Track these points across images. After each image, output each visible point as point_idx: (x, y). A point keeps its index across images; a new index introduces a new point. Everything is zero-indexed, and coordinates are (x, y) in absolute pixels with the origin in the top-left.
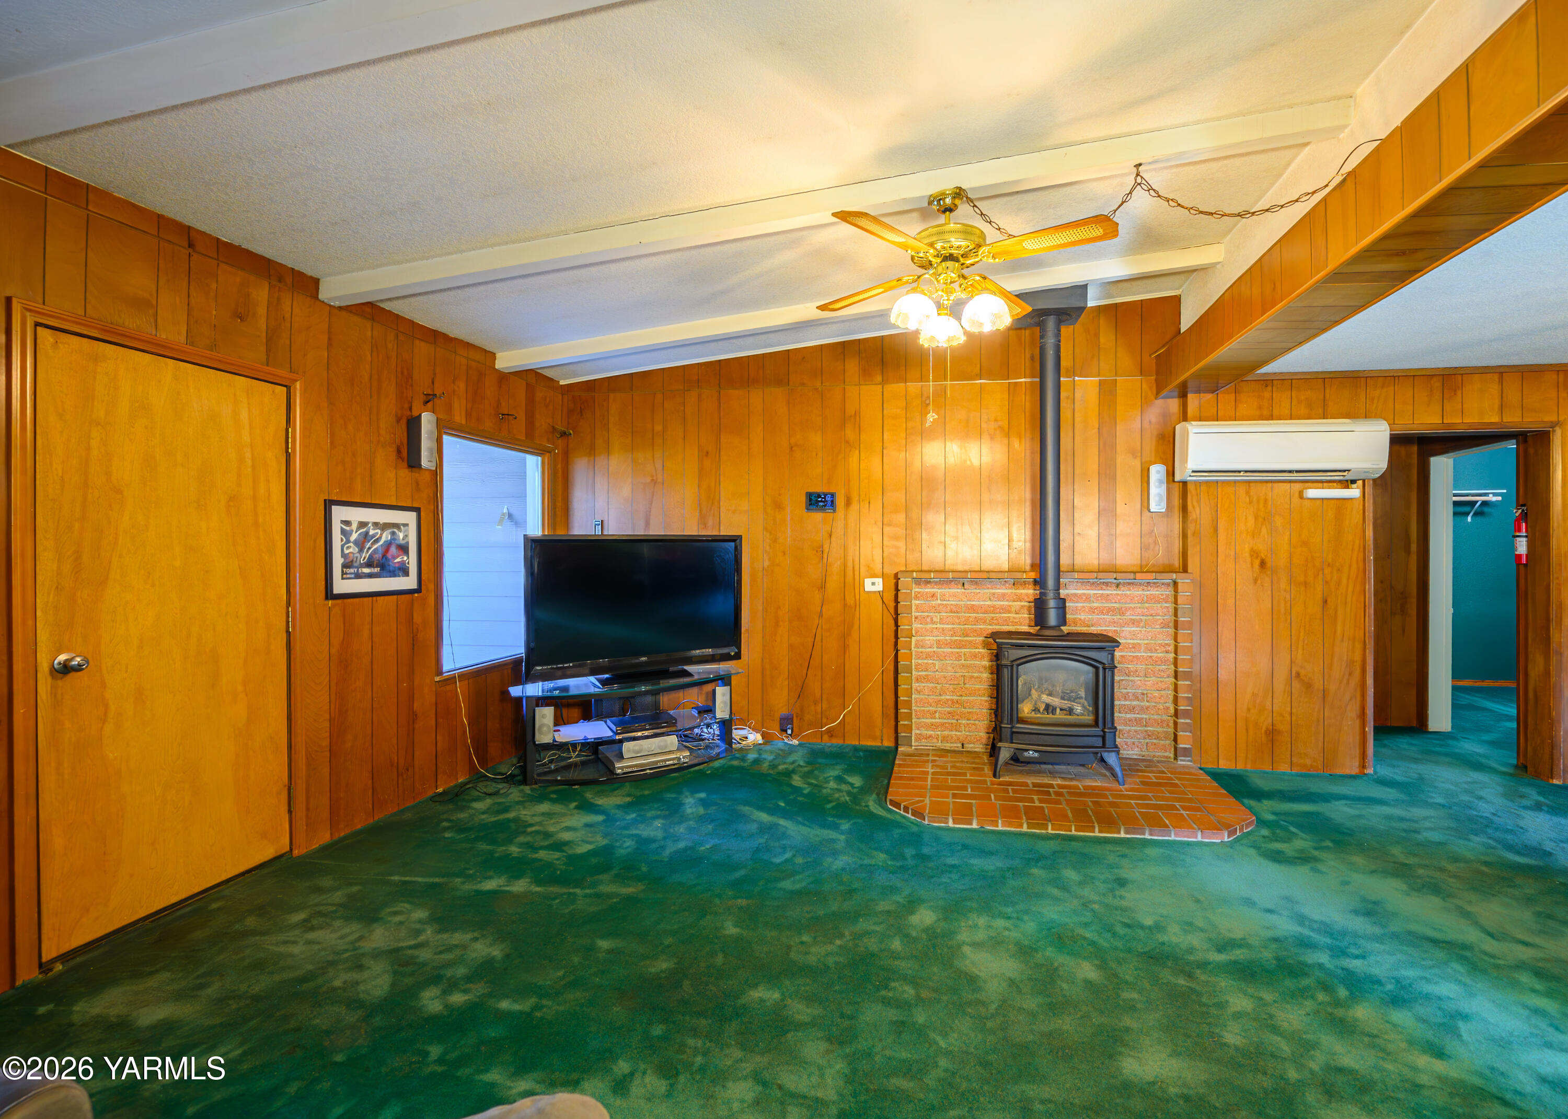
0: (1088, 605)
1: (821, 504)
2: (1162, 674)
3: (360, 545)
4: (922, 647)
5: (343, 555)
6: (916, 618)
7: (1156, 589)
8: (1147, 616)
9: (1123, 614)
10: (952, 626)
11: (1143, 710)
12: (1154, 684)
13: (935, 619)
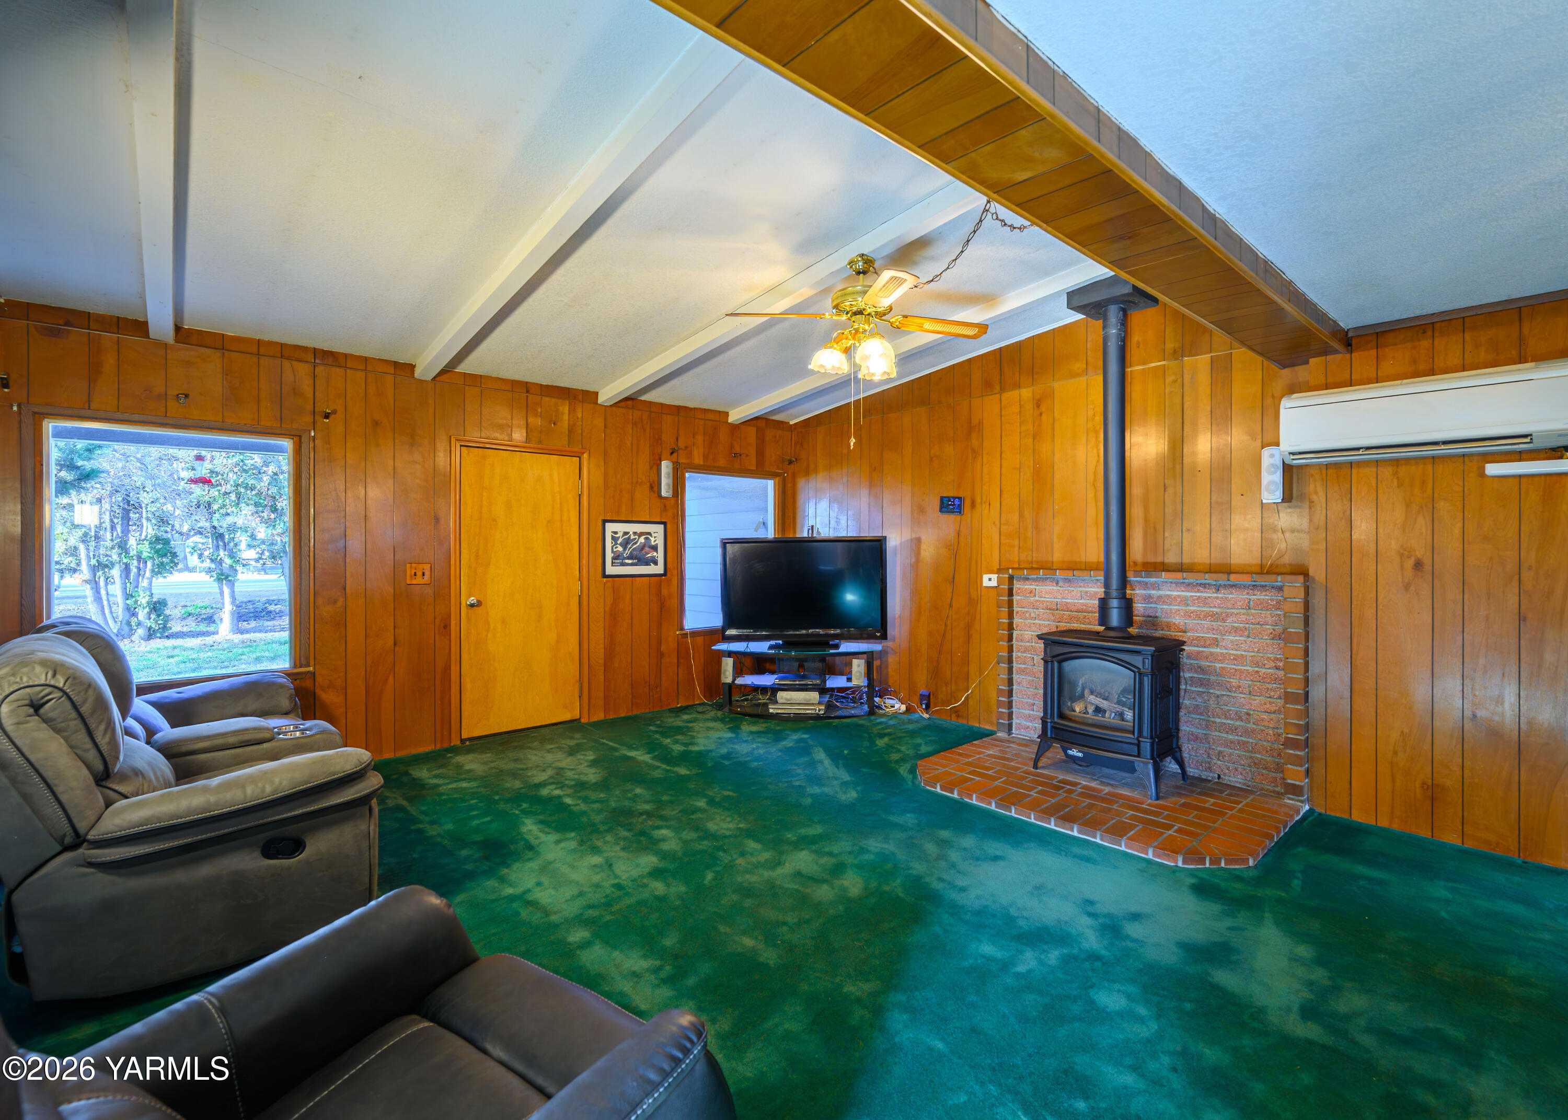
0: (1184, 608)
1: (951, 507)
2: (1272, 694)
3: (625, 544)
4: (1022, 641)
5: (613, 551)
6: (1017, 613)
7: (1264, 593)
8: (1252, 624)
9: (1224, 620)
10: (1048, 623)
11: (1248, 732)
12: (1261, 705)
13: (1033, 615)
